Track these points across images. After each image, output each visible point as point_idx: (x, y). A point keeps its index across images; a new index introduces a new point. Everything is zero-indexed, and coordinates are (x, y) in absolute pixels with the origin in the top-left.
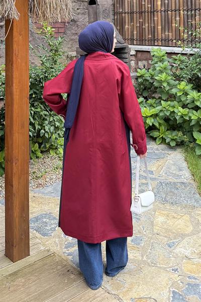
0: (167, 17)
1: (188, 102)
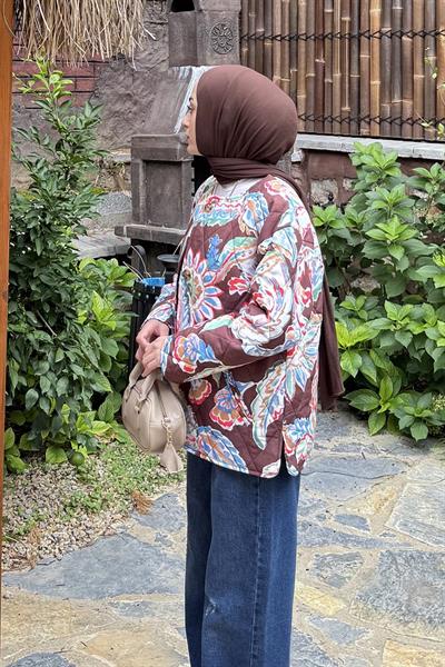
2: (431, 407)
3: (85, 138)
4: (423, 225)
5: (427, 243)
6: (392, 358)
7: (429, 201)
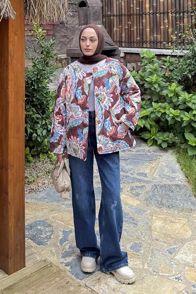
0: (155, 19)
1: (179, 103)
2: (168, 137)
3: (51, 50)
4: (164, 76)
5: (166, 82)
6: (155, 121)
7: (166, 68)
